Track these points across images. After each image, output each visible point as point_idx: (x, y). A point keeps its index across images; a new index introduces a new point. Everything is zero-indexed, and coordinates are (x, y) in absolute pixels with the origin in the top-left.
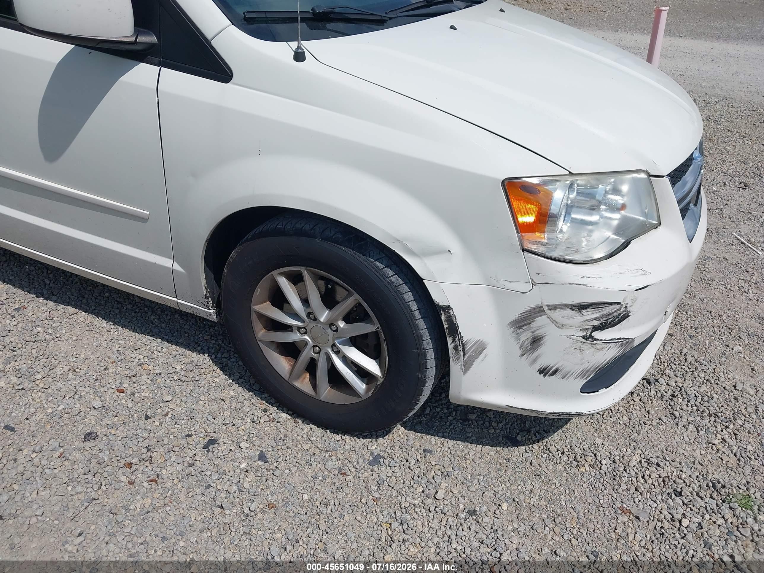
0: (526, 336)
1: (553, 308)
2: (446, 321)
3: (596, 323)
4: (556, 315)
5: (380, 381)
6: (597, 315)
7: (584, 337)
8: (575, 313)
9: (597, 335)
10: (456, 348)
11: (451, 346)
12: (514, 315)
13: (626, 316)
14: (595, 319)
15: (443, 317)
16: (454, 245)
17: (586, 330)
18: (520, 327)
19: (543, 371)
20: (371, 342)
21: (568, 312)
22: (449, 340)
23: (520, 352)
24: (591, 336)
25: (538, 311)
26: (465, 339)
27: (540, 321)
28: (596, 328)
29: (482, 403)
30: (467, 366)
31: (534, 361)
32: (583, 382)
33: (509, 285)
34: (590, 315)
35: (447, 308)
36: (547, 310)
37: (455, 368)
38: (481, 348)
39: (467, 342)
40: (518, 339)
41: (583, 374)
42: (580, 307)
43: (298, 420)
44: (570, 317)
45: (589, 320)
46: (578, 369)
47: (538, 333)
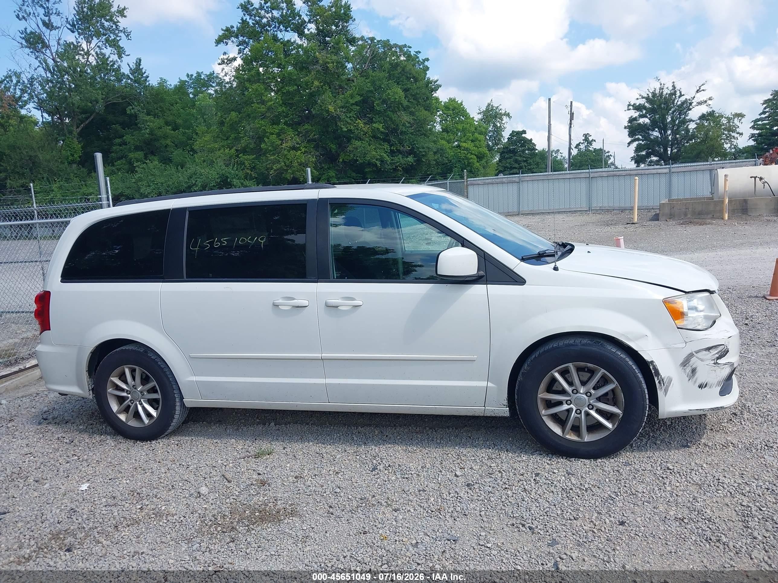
0: (689, 370)
1: (697, 352)
2: (653, 369)
3: (717, 356)
4: (700, 355)
5: (621, 415)
6: (716, 352)
7: (714, 364)
8: (707, 352)
9: (719, 361)
10: (659, 382)
11: (657, 382)
12: (681, 360)
13: (728, 351)
14: (717, 353)
15: (651, 367)
16: (648, 332)
17: (714, 360)
18: (685, 366)
19: (700, 386)
20: (610, 396)
21: (704, 352)
22: (656, 379)
23: (688, 379)
24: (717, 363)
25: (691, 355)
26: (663, 377)
27: (693, 360)
28: (718, 358)
29: (676, 412)
30: (666, 391)
31: (695, 382)
32: (719, 388)
33: (676, 346)
34: (714, 352)
35: (652, 362)
36: (695, 354)
37: (660, 394)
38: (670, 380)
39: (664, 378)
40: (685, 372)
41: (718, 384)
42: (709, 349)
43: (571, 460)
44: (705, 355)
45: (714, 355)
46: (716, 381)
47: (694, 366)
